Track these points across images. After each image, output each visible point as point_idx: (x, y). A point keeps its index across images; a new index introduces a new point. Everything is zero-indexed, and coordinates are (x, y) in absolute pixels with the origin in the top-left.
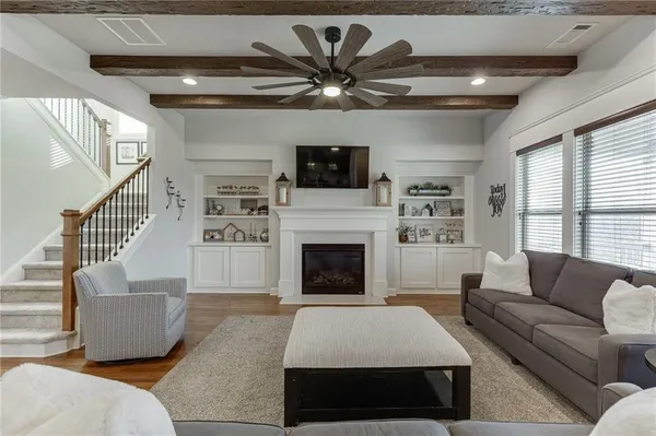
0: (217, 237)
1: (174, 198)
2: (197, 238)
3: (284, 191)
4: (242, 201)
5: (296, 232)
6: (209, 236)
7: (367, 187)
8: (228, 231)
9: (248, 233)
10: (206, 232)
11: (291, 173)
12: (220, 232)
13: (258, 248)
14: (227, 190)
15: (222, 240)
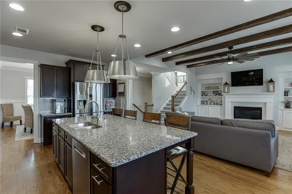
0: (205, 103)
1: (192, 92)
2: (199, 103)
3: (226, 88)
4: (213, 91)
5: (232, 102)
6: (203, 103)
7: (262, 85)
8: (209, 102)
9: (215, 102)
10: (202, 102)
11: (229, 82)
12: (206, 102)
13: (219, 107)
14: (208, 88)
15: (207, 104)
